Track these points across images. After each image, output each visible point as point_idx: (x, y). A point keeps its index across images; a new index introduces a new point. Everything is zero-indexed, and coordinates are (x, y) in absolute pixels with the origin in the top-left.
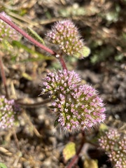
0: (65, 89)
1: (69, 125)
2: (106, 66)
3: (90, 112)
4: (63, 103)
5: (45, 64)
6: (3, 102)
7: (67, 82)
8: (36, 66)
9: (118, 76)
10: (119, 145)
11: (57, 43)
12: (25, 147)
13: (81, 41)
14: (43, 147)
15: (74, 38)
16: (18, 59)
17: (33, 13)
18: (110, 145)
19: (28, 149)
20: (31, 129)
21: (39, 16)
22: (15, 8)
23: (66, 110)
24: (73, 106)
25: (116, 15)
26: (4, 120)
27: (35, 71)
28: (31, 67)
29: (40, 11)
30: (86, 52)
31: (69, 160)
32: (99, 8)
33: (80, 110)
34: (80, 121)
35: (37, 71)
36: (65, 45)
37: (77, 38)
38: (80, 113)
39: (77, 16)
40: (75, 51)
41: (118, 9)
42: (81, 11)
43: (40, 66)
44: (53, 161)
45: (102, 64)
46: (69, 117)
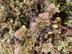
0: (38, 26)
1: (49, 23)
2: (27, 20)
3: (44, 17)
4: (42, 26)
5: (29, 39)
6: (44, 48)
7: (35, 26)
8: (30, 41)
9: (30, 16)
10: (50, 11)
11: (22, 36)
12: (56, 41)
13: (21, 29)
14: (55, 35)
15: (20, 31)
16: (29, 48)
17: (13, 46)
18: (51, 14)
19: (57, 40)
20: (50, 39)
21: (14, 43)
22: (12, 52)
23: (44, 24)
24: (43, 22)
25: (11, 19)
26: (50, 46)
27: (32, 42)
28: (31, 43)
29: (12, 44)
30: (24, 27)
31: (58, 26)
32: (9, 25)
33: (44, 20)
34: (47, 20)
35: (32, 41)
36: (23, 34)
37: (20, 30)
38: (45, 20)
39: (12, 31)
40: (24, 30)
41: (9, 19)
42: (11, 30)
43: (30, 40)
44: (59, 31)
45: (27, 21)
46: (46, 23)
